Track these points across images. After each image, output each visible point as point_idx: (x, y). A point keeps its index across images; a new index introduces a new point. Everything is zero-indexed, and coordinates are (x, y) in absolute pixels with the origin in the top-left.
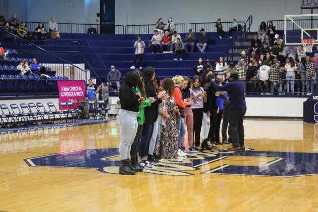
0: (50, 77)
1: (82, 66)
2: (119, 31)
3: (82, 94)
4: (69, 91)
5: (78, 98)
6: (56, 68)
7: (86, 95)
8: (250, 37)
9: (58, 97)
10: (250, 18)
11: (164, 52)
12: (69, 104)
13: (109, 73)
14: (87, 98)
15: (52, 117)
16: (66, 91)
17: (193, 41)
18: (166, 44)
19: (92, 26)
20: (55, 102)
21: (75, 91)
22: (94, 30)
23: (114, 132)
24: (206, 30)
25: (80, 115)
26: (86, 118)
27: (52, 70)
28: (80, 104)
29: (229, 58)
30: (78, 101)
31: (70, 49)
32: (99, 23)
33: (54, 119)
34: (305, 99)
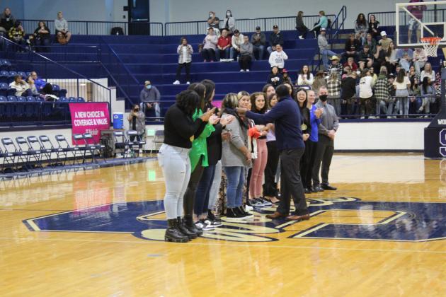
0: (58, 98)
1: (104, 81)
2: (155, 31)
3: (105, 122)
4: (87, 118)
5: (99, 127)
6: (67, 85)
7: (110, 124)
8: (344, 37)
9: (71, 127)
10: (344, 9)
11: (221, 60)
12: (87, 136)
13: (143, 91)
14: (112, 128)
15: (62, 155)
16: (82, 118)
17: (262, 44)
18: (224, 48)
19: (117, 25)
20: (67, 133)
21: (95, 118)
22: (119, 30)
23: (152, 176)
24: (281, 28)
25: (103, 152)
26: (111, 156)
27: (61, 88)
28: (103, 136)
29: (315, 66)
30: (100, 131)
31: (86, 58)
32: (126, 20)
33: (66, 159)
34: (426, 125)
